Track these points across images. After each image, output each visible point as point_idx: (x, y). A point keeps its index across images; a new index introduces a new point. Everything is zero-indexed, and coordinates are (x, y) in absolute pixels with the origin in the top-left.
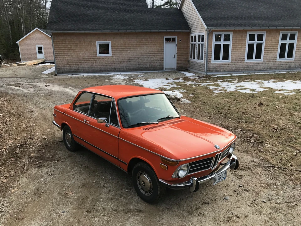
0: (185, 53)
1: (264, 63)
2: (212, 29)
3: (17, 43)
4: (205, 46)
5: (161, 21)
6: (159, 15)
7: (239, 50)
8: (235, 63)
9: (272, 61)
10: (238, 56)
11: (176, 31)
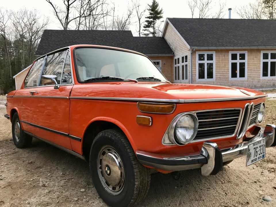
0: (169, 75)
1: (248, 81)
2: (196, 48)
3: (13, 77)
4: (189, 65)
5: (145, 47)
6: (144, 42)
7: (222, 69)
8: (220, 82)
9: (255, 79)
10: (222, 74)
11: (160, 55)
